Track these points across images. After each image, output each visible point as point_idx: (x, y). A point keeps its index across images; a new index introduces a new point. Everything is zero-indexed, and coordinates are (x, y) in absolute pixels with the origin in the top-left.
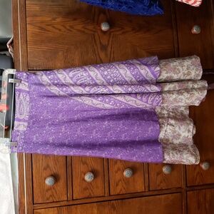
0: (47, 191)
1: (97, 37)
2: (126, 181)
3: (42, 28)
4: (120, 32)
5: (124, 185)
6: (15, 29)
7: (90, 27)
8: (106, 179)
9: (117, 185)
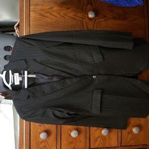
0: (41, 143)
1: (84, 23)
2: (104, 138)
3: (42, 15)
4: (103, 20)
5: (102, 141)
6: (21, 15)
7: (80, 15)
8: (88, 136)
9: (96, 141)
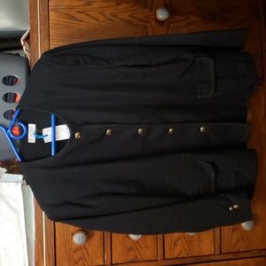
0: (75, 251)
2: (189, 239)
6: (33, 17)
